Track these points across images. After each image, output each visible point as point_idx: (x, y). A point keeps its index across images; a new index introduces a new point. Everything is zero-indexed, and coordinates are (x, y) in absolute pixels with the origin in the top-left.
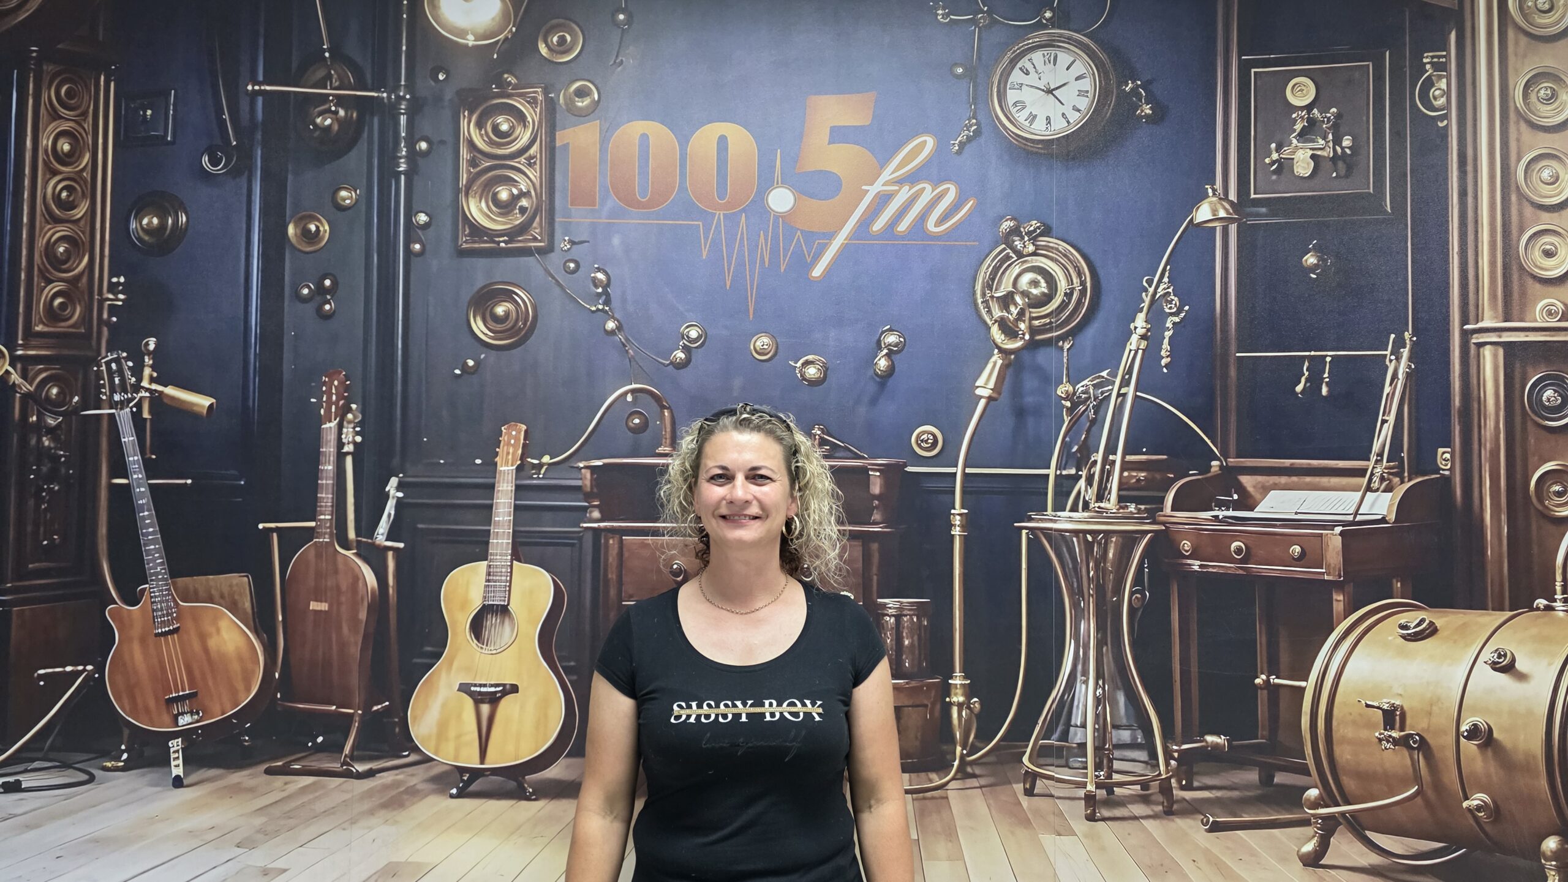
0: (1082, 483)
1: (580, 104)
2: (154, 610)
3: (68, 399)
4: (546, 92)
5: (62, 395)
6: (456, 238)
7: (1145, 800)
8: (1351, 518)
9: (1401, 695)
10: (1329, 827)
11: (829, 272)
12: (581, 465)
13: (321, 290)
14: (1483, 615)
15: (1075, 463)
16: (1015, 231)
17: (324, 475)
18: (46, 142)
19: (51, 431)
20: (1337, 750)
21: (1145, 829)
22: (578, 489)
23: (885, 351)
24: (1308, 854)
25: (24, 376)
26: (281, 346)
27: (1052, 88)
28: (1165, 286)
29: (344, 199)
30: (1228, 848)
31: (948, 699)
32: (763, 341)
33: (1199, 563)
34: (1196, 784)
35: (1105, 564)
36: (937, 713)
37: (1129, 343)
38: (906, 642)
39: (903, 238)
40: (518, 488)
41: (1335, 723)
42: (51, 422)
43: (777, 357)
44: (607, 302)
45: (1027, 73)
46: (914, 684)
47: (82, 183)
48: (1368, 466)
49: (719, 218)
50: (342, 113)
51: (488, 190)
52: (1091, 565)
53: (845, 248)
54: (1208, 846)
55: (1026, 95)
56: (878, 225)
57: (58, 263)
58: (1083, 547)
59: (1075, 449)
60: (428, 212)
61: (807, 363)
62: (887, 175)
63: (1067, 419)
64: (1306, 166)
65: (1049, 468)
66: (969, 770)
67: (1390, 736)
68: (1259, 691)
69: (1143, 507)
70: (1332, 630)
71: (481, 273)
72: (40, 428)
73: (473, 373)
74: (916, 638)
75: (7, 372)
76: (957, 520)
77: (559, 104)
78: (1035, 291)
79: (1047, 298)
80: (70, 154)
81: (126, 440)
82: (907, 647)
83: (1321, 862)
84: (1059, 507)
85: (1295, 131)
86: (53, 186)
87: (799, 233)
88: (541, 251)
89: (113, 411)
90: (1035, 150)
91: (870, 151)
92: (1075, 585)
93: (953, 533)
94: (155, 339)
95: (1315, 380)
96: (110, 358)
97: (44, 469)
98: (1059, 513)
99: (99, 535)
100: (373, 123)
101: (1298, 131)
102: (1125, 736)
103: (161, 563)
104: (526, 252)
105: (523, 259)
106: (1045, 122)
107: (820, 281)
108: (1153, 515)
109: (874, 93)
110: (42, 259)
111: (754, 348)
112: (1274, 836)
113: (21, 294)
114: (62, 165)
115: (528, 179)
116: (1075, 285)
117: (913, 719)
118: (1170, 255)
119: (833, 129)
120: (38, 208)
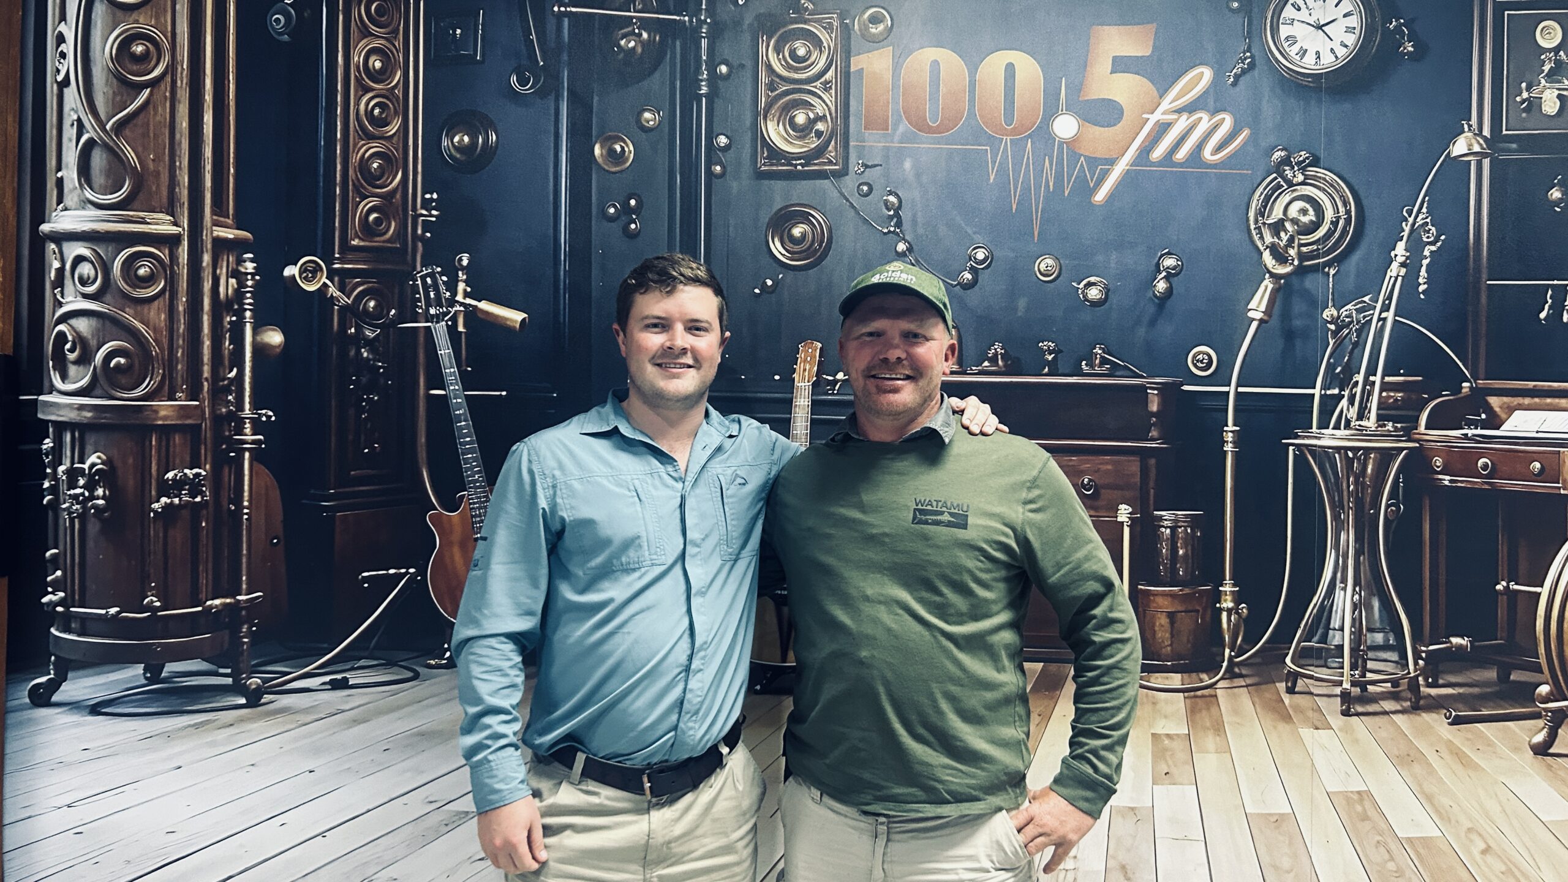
0: (1344, 403)
1: (873, 31)
2: (473, 516)
3: (385, 312)
4: (842, 17)
5: (379, 309)
6: (755, 161)
7: (1394, 696)
10: (1557, 720)
11: (1112, 197)
13: (626, 210)
15: (1337, 383)
16: (1286, 161)
18: (357, 58)
19: (370, 343)
20: (1566, 650)
21: (1395, 723)
23: (1164, 274)
24: (1539, 744)
25: (341, 290)
26: (590, 263)
27: (1322, 23)
28: (1424, 216)
29: (648, 121)
30: (1468, 739)
32: (1046, 263)
33: (1448, 478)
34: (1441, 682)
35: (1364, 479)
36: (1208, 618)
37: (1389, 270)
38: (1181, 552)
39: (1181, 165)
40: (814, 403)
41: (1565, 625)
42: (369, 334)
43: (1060, 279)
44: (899, 224)
45: (1299, 9)
46: (1187, 591)
47: (394, 100)
49: (1006, 142)
50: (645, 35)
51: (785, 115)
52: (1351, 479)
53: (1127, 176)
54: (1451, 738)
55: (1298, 30)
56: (1158, 153)
57: (372, 179)
58: (1344, 463)
59: (1339, 370)
60: (729, 134)
61: (1090, 285)
62: (1165, 105)
63: (1331, 342)
64: (1552, 104)
65: (1314, 388)
66: (1237, 670)
68: (1500, 597)
69: (1399, 425)
71: (779, 195)
72: (359, 338)
73: (772, 292)
74: (1189, 548)
75: (325, 284)
76: (1229, 437)
77: (854, 30)
78: (1305, 219)
80: (382, 71)
81: (442, 352)
82: (1181, 557)
83: (1551, 751)
84: (1323, 425)
85: (1543, 71)
86: (365, 103)
87: (1082, 158)
88: (836, 175)
89: (429, 324)
90: (1304, 83)
91: (1151, 81)
92: (1337, 499)
93: (1225, 449)
94: (468, 255)
95: (1558, 308)
96: (425, 272)
97: (364, 380)
98: (1323, 431)
99: (418, 444)
100: (675, 47)
101: (1546, 72)
102: (1379, 638)
103: (479, 472)
104: (822, 175)
105: (818, 182)
106: (1315, 57)
107: (1102, 205)
108: (1408, 433)
109: (1155, 25)
110: (357, 175)
111: (1039, 270)
112: (1509, 728)
113: (337, 209)
114: (373, 82)
115: (824, 104)
116: (1341, 214)
117: (1186, 623)
118: (1429, 187)
119: (1115, 59)
120: (351, 125)
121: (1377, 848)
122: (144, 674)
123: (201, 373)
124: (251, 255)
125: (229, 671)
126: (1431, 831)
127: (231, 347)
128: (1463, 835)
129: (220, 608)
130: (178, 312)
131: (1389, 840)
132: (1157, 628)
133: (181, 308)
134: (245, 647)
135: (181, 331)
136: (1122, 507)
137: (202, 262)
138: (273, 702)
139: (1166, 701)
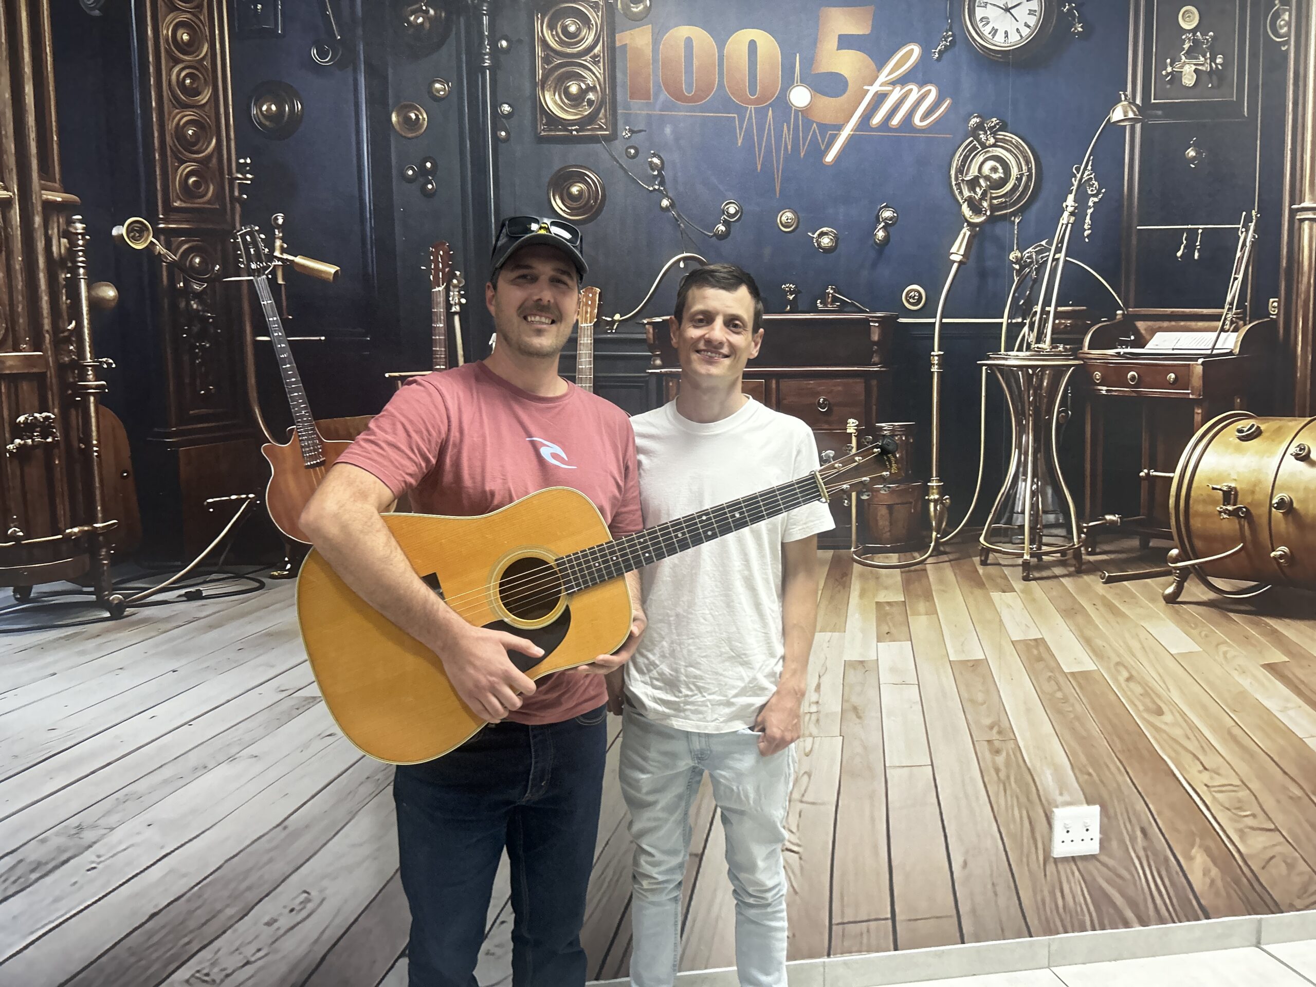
0: (1026, 329)
1: (635, 10)
2: (302, 447)
3: (210, 267)
5: (204, 265)
6: (535, 127)
7: (1062, 563)
8: (1209, 352)
9: (1235, 480)
10: (1184, 574)
11: (838, 159)
12: (645, 322)
13: (423, 172)
14: (1291, 421)
15: (1021, 313)
16: (980, 126)
17: (437, 331)
18: (166, 32)
19: (198, 296)
20: (1192, 521)
21: (1063, 584)
22: (643, 341)
23: (883, 224)
24: (1169, 595)
25: (168, 246)
26: (393, 220)
27: (1010, 6)
28: (1089, 173)
29: (438, 91)
30: (1117, 594)
31: (927, 497)
32: (787, 216)
33: (1105, 388)
34: (1098, 550)
35: (1041, 390)
36: (919, 508)
37: (1061, 218)
39: (896, 130)
40: (596, 341)
41: (1191, 502)
42: (196, 287)
43: (798, 229)
44: (662, 183)
46: (902, 487)
47: (203, 71)
48: (1223, 313)
49: (751, 111)
50: (432, 12)
51: (560, 85)
52: (1031, 392)
53: (851, 139)
54: (1105, 594)
55: (991, 13)
56: (877, 120)
57: (189, 145)
58: (1025, 378)
59: (1021, 303)
60: (510, 104)
61: (822, 234)
62: (883, 77)
63: (1016, 279)
64: (1190, 78)
65: (1002, 318)
66: (942, 548)
67: (1227, 509)
68: (1143, 482)
69: (1068, 347)
70: (1193, 435)
71: (558, 158)
72: (187, 292)
74: (904, 452)
75: (151, 241)
76: (936, 360)
77: (617, 9)
78: (995, 176)
79: (1003, 182)
80: (190, 43)
83: (1179, 600)
84: (1010, 348)
85: (1184, 49)
86: (176, 73)
87: (815, 125)
88: (607, 139)
89: (251, 278)
90: (996, 59)
91: (870, 57)
92: (1020, 408)
93: (932, 370)
94: (282, 215)
95: (1190, 248)
96: (244, 231)
97: (195, 329)
98: (1009, 353)
99: (249, 385)
100: (459, 23)
101: (1186, 49)
102: (1051, 518)
103: (305, 408)
104: (594, 139)
105: (592, 146)
106: (1004, 35)
107: (832, 166)
108: (1075, 352)
109: (873, 7)
110: (174, 142)
111: (781, 222)
112: (1147, 583)
113: (158, 173)
114: (183, 54)
115: (594, 75)
116: (1024, 171)
117: (902, 513)
118: (1093, 148)
119: (840, 37)
120: (165, 94)
121: (1049, 682)
122: (14, 595)
123: (42, 325)
124: (80, 217)
125: (92, 589)
126: (1089, 664)
127: (69, 301)
128: (1112, 665)
129: (79, 535)
130: (16, 271)
131: (1058, 675)
132: (878, 518)
133: (18, 267)
134: (105, 568)
135: (20, 287)
136: (851, 421)
137: (34, 223)
138: (134, 614)
139: (887, 576)
